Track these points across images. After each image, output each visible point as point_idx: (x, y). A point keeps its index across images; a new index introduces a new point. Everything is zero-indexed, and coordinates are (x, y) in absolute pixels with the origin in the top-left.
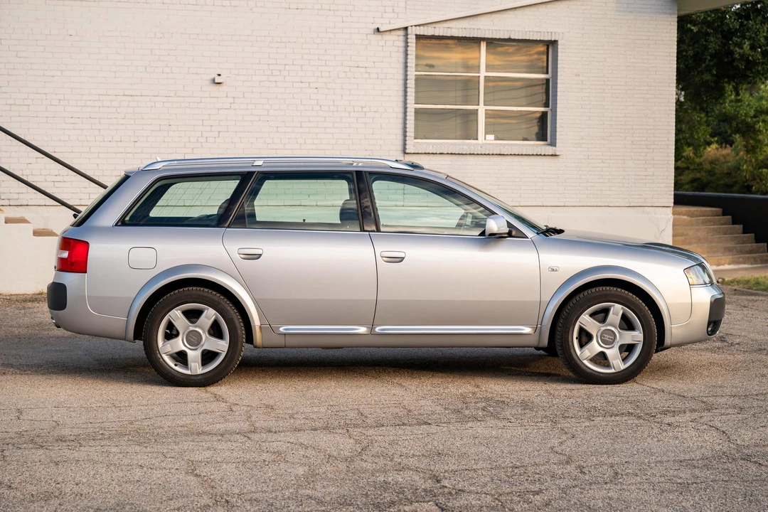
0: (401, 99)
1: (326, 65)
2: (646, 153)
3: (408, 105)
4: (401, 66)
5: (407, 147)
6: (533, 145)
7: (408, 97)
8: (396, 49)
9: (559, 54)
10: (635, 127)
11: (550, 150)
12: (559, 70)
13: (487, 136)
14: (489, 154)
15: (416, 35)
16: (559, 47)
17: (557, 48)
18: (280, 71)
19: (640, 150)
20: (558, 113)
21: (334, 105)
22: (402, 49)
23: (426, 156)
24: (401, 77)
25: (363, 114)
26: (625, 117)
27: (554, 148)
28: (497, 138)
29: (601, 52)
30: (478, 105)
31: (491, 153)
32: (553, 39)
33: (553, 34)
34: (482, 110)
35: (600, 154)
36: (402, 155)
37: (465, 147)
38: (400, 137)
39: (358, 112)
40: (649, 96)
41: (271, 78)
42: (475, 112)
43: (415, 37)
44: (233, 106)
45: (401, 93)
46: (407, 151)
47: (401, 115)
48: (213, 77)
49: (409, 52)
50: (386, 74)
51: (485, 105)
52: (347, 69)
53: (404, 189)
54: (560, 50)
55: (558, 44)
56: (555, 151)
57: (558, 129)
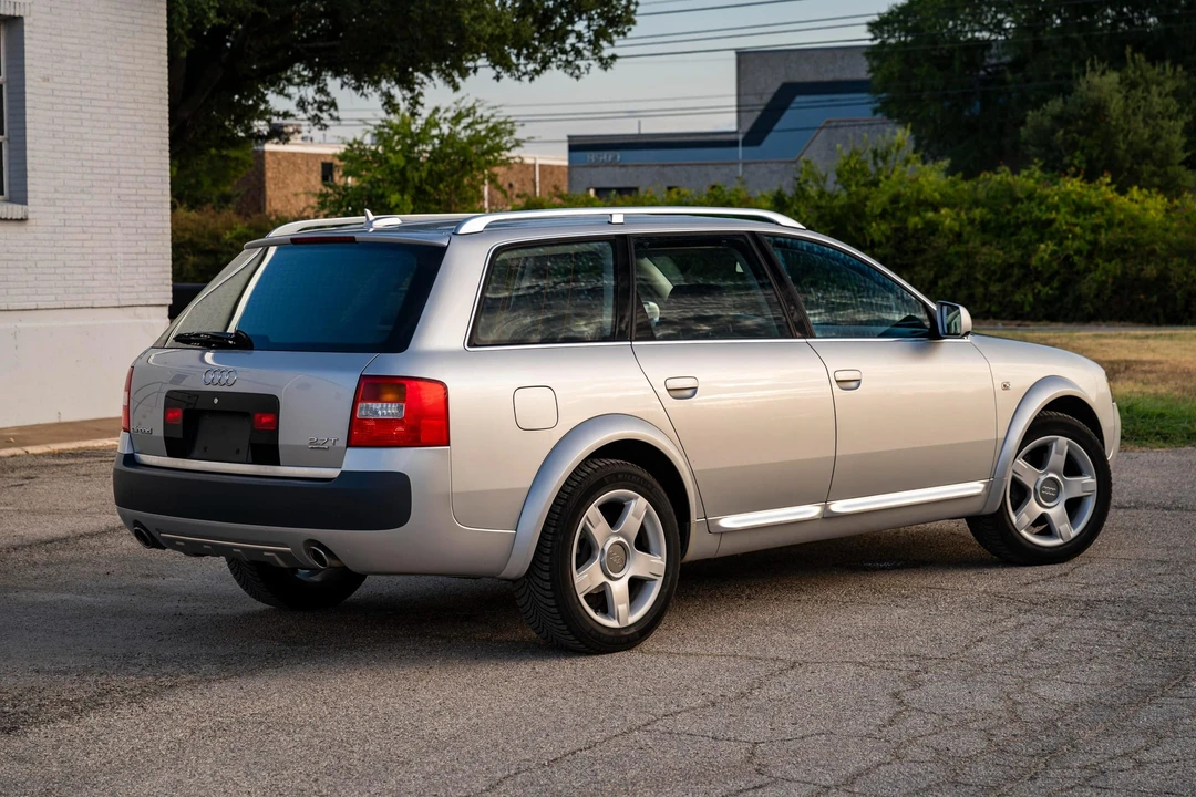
2: (137, 215)
9: (27, 42)
10: (122, 171)
11: (15, 210)
12: (27, 69)
16: (26, 28)
17: (23, 31)
19: (128, 211)
20: (29, 146)
26: (109, 154)
27: (25, 207)
29: (76, 41)
32: (17, 14)
33: (17, 5)
35: (80, 216)
40: (136, 119)
54: (26, 35)
55: (23, 24)
56: (26, 213)
57: (29, 174)
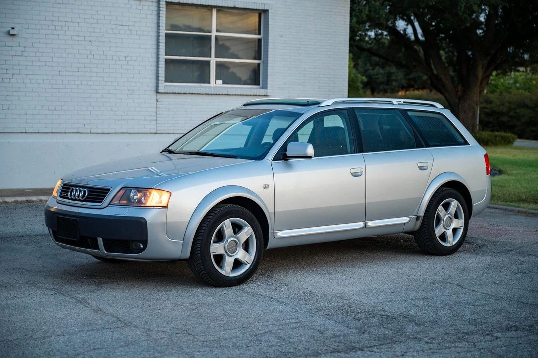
0: (155, 51)
1: (97, 23)
3: (160, 56)
4: (154, 25)
5: (160, 88)
6: (251, 88)
7: (160, 50)
8: (150, 12)
9: (270, 20)
10: (321, 76)
11: (262, 92)
12: (269, 32)
13: (217, 81)
14: (219, 95)
15: (166, 2)
16: (270, 15)
17: (268, 16)
18: (62, 26)
19: (324, 93)
20: (269, 65)
21: (103, 54)
22: (155, 13)
23: (173, 95)
24: (155, 34)
25: (125, 63)
26: (315, 68)
27: (266, 90)
28: (224, 83)
29: (298, 19)
30: (210, 57)
31: (221, 94)
32: (265, 9)
33: (266, 5)
34: (213, 60)
35: (297, 95)
36: (156, 94)
37: (202, 89)
38: (154, 81)
39: (122, 60)
40: (330, 53)
41: (54, 32)
42: (208, 63)
43: (165, 3)
44: (25, 54)
45: (155, 47)
46: (160, 91)
47: (155, 64)
48: (8, 29)
49: (161, 15)
50: (143, 31)
51: (215, 57)
52: (114, 27)
53: (157, 120)
54: (270, 17)
55: (268, 13)
56: (266, 92)
57: (269, 77)
